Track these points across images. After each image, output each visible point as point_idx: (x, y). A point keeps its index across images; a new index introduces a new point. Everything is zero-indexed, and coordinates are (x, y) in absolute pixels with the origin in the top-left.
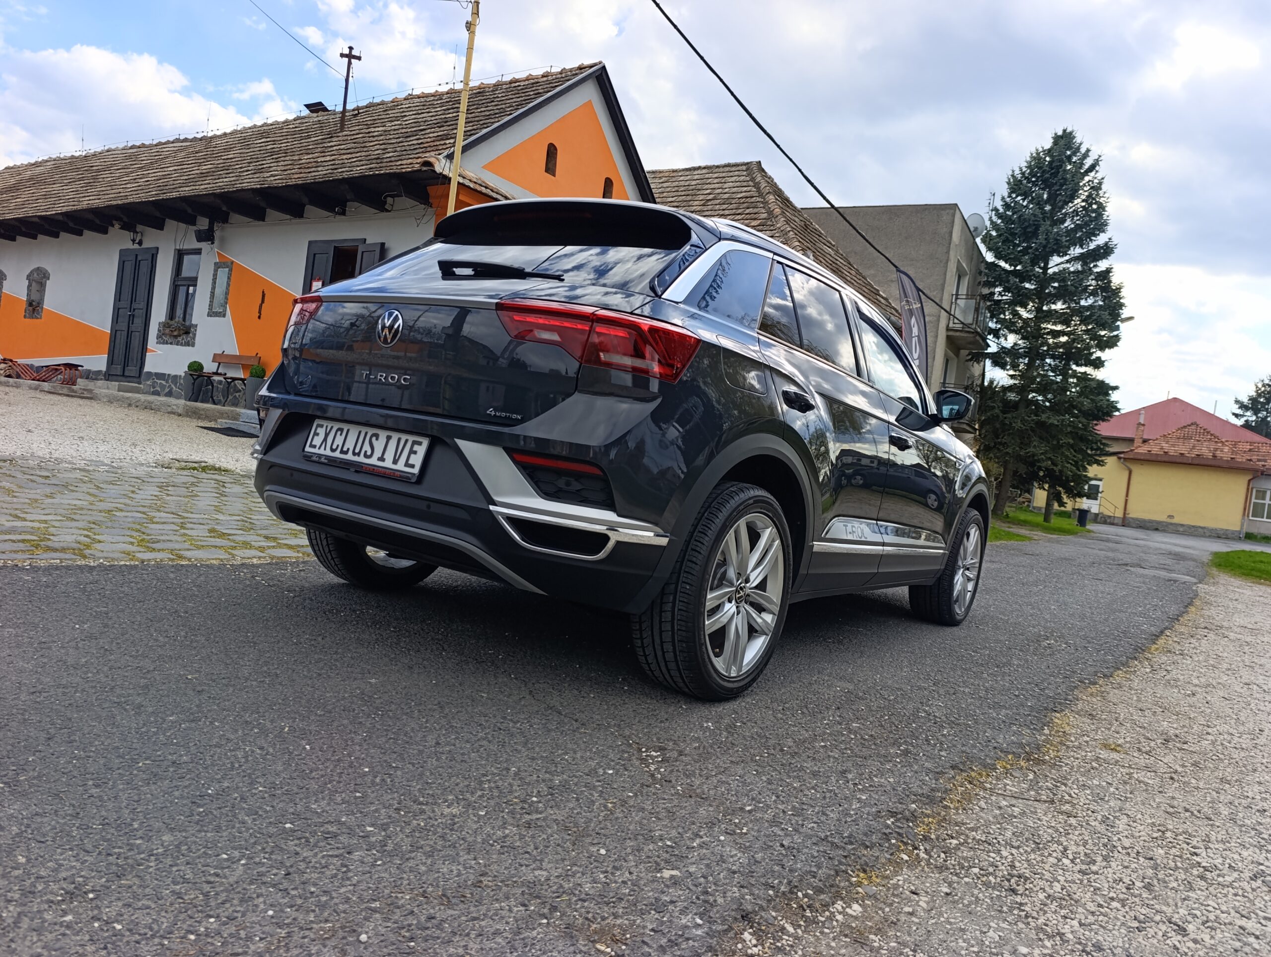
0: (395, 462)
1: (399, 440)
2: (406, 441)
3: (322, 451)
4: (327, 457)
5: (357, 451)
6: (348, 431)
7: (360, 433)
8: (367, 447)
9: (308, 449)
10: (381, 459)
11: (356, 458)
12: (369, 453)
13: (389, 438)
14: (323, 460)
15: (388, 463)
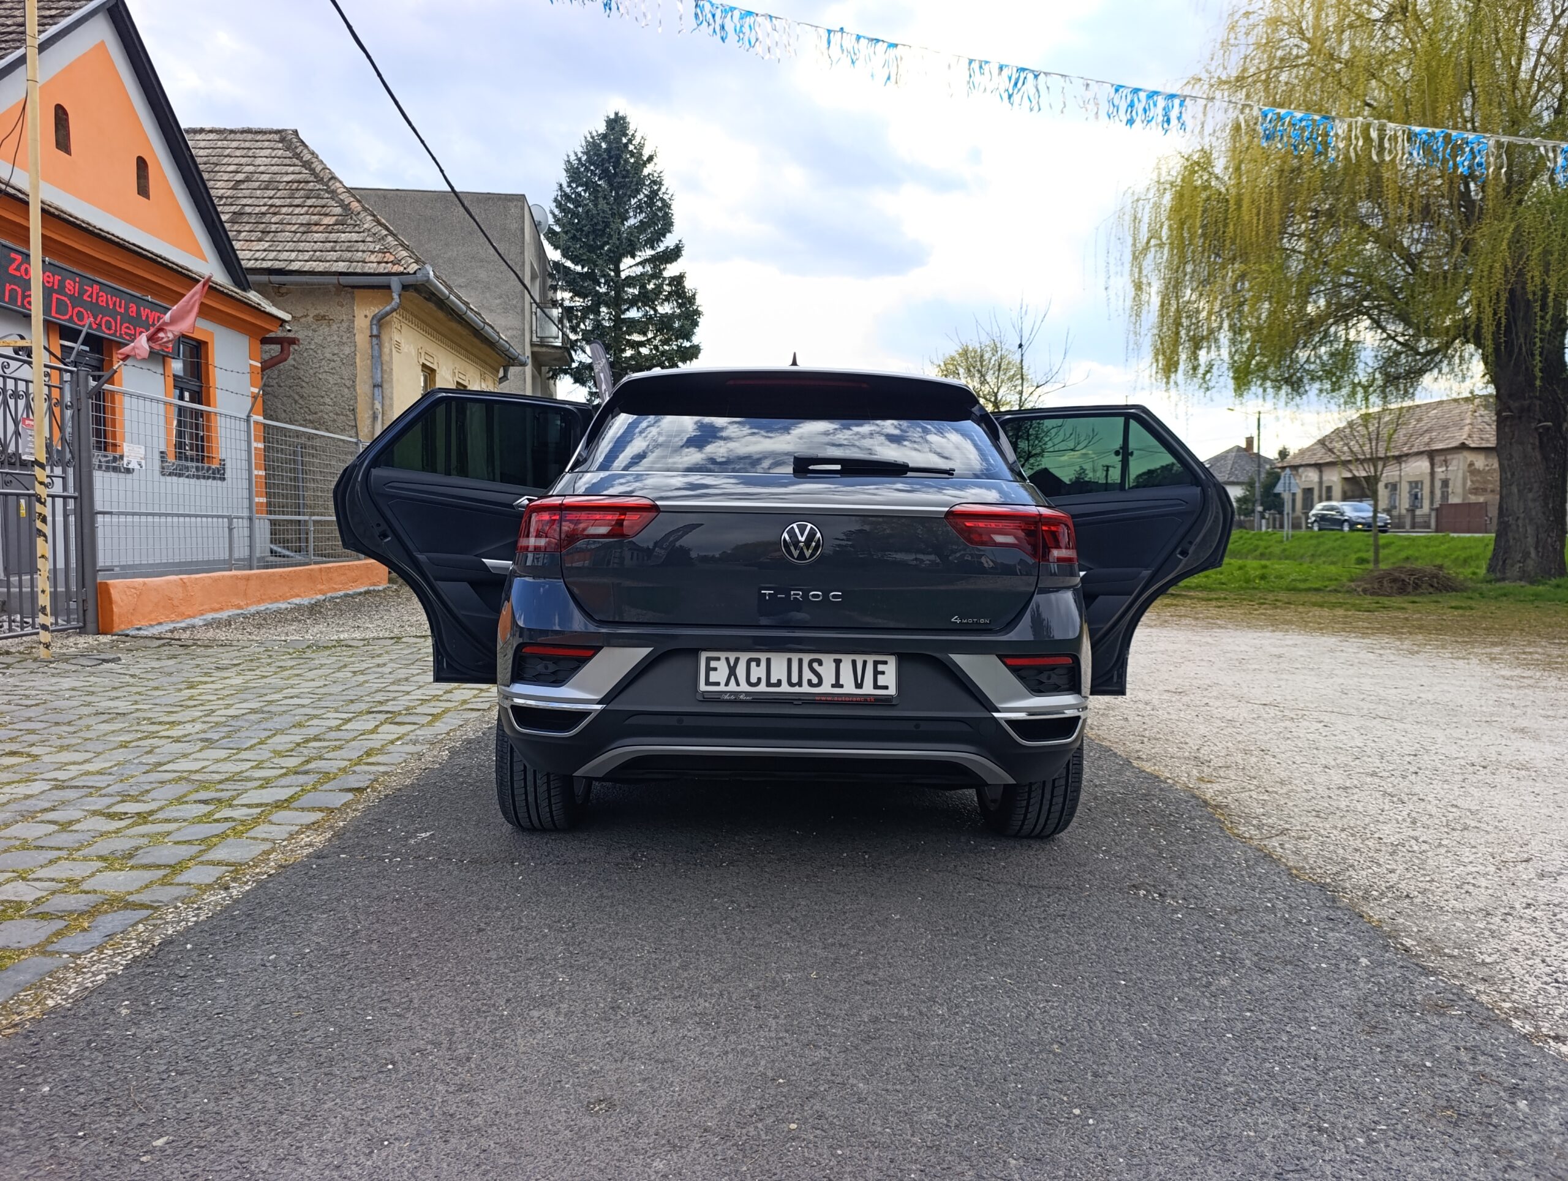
0: (859, 686)
1: (854, 663)
2: (865, 663)
3: (732, 687)
4: (747, 693)
5: (795, 679)
6: (768, 661)
7: (790, 661)
8: (807, 674)
9: (703, 687)
10: (837, 684)
11: (797, 689)
12: (815, 680)
13: (838, 662)
14: (742, 697)
15: (849, 688)
